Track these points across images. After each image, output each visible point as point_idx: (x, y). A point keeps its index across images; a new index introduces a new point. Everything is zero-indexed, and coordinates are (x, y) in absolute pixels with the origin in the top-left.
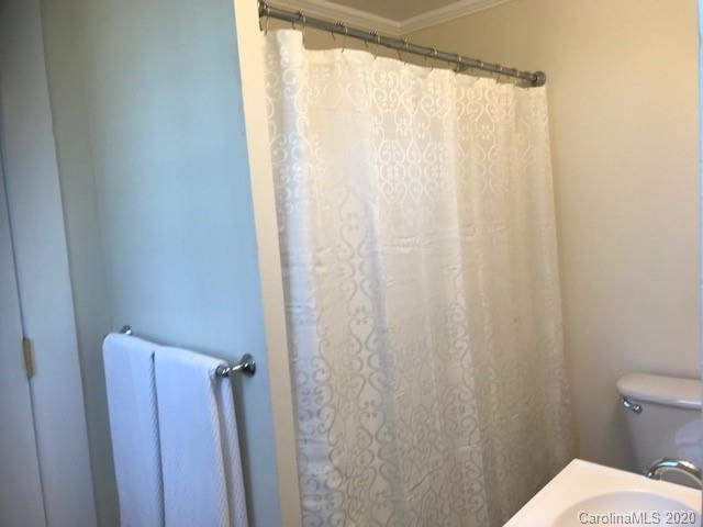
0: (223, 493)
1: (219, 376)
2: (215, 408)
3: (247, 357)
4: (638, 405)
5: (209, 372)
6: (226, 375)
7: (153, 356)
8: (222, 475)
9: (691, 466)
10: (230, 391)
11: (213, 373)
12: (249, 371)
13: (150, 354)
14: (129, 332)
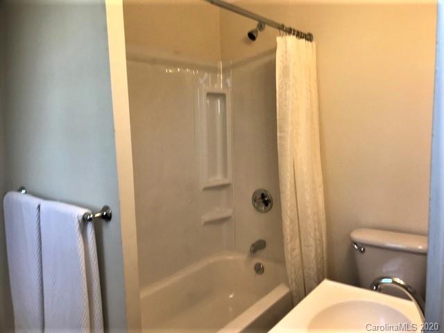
0: (86, 303)
1: (85, 221)
2: (82, 242)
3: (106, 208)
4: (363, 247)
5: (78, 217)
6: (90, 219)
7: (39, 206)
8: (85, 290)
9: (402, 283)
10: (93, 232)
11: (81, 218)
12: (107, 218)
13: (37, 206)
14: (23, 191)
